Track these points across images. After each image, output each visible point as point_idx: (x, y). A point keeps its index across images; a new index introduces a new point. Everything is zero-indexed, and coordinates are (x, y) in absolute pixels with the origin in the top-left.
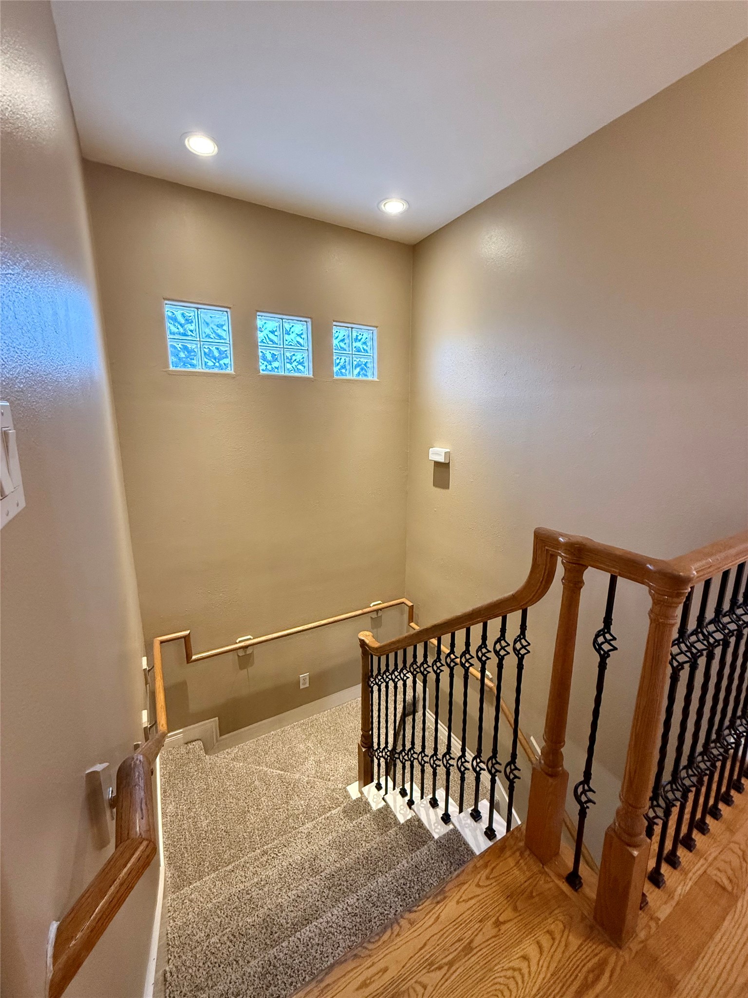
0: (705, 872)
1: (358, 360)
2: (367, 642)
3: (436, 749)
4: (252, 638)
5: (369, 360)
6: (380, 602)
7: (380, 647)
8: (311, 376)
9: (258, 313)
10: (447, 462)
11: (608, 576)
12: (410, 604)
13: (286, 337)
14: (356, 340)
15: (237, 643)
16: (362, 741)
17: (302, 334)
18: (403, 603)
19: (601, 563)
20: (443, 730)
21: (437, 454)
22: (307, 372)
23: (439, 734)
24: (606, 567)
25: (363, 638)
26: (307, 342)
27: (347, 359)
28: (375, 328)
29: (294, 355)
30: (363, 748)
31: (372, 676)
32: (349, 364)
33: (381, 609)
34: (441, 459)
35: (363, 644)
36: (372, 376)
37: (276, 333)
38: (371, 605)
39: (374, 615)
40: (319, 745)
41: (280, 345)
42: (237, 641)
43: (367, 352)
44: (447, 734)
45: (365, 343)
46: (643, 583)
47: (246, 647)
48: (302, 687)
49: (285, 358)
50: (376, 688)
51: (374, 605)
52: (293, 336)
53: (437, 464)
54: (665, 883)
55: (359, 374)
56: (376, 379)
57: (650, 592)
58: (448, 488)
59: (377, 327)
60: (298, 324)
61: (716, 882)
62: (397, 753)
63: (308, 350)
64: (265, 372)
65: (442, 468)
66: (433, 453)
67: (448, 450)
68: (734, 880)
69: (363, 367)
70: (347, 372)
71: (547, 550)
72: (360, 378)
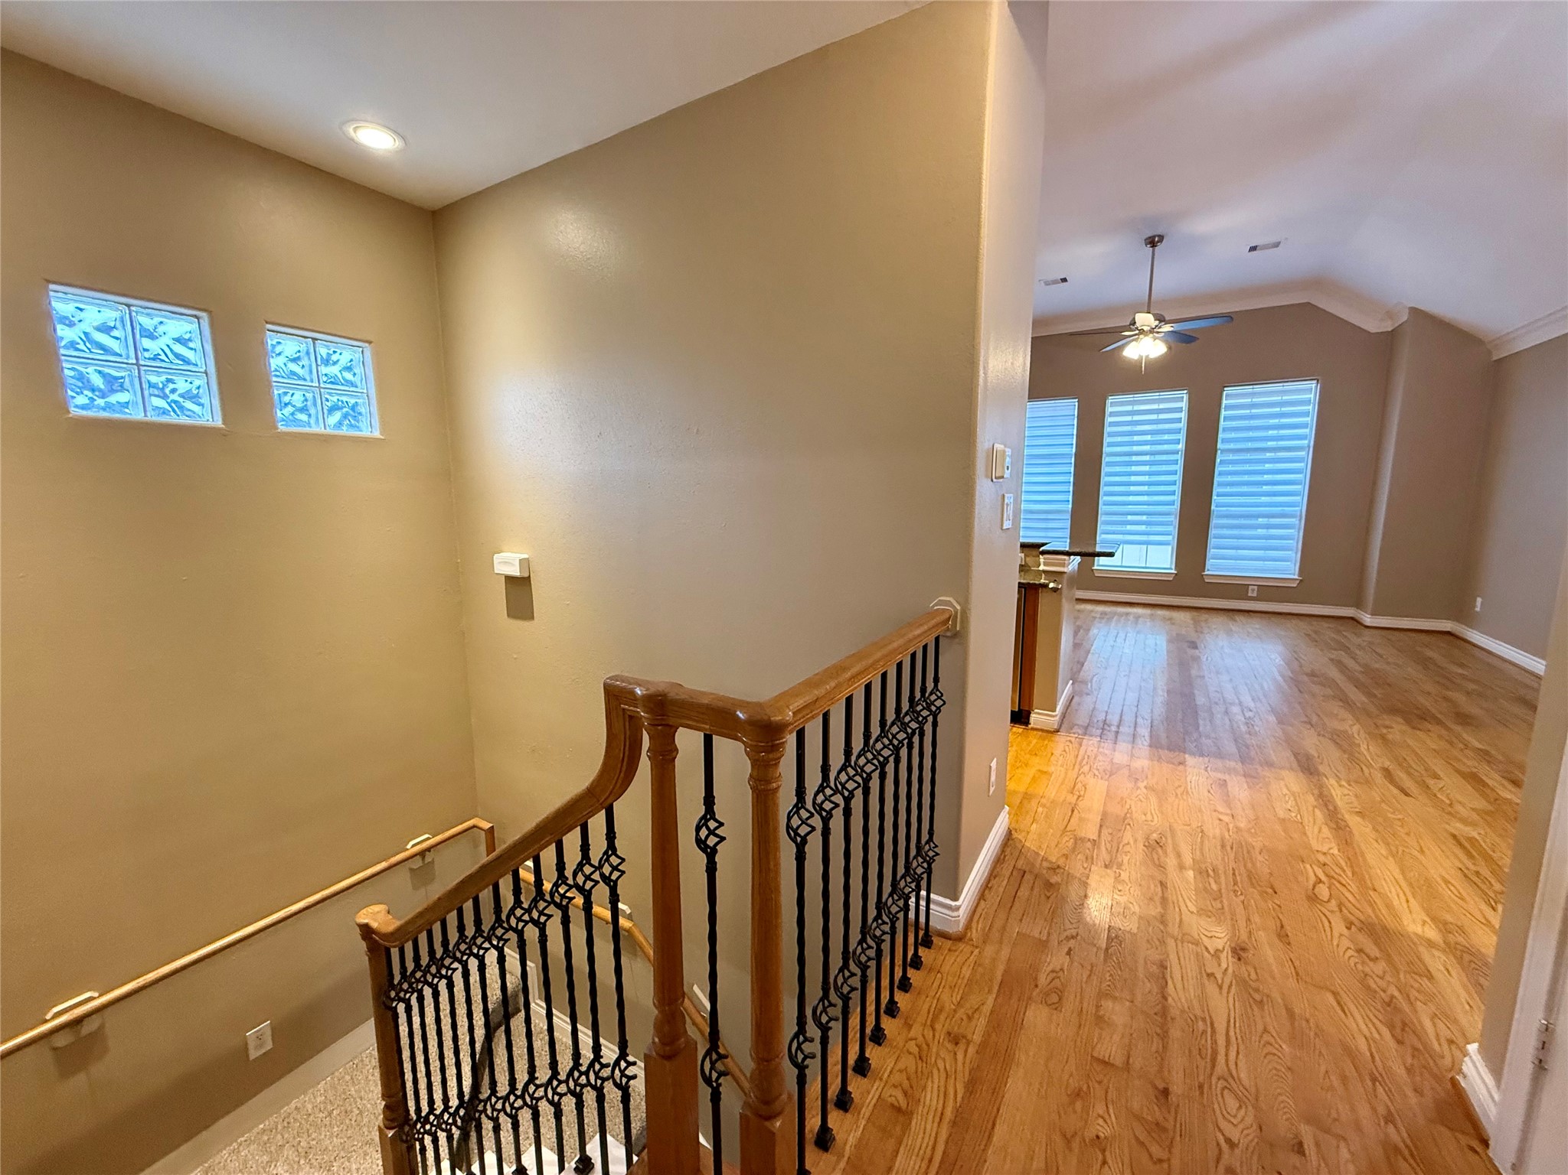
0: (880, 1096)
1: (335, 399)
2: (374, 925)
3: (554, 1065)
4: (96, 994)
5: (361, 401)
6: (427, 836)
7: (399, 930)
8: (219, 423)
9: (52, 287)
10: (526, 575)
11: (700, 737)
12: (486, 825)
13: (146, 343)
14: (327, 362)
15: (46, 1021)
16: (386, 1118)
17: (190, 340)
18: (474, 826)
19: (690, 719)
20: (562, 1022)
21: (507, 563)
22: (208, 413)
23: (556, 1034)
24: (694, 724)
25: (366, 921)
26: (201, 354)
27: (309, 396)
28: (367, 345)
29: (169, 381)
30: (387, 1131)
31: (392, 986)
32: (315, 404)
33: (429, 849)
34: (515, 571)
35: (366, 931)
36: (370, 428)
37: (115, 333)
38: (409, 846)
39: (417, 863)
40: (302, 1162)
41: (127, 358)
42: (48, 1017)
43: (356, 387)
44: (569, 1028)
45: (349, 369)
46: (736, 739)
47: (78, 1021)
48: (254, 1054)
49: (145, 386)
50: (401, 1008)
51: (413, 846)
52: (162, 342)
53: (509, 579)
54: (834, 1139)
55: (340, 424)
56: (377, 434)
57: (746, 750)
58: (532, 618)
59: (370, 342)
60: (173, 318)
61: (892, 1105)
62: (481, 1101)
63: (206, 373)
64: (84, 413)
65: (519, 587)
66: (500, 563)
67: (526, 556)
68: (910, 1092)
69: (353, 413)
70: (312, 421)
71: (624, 709)
72: (345, 431)
